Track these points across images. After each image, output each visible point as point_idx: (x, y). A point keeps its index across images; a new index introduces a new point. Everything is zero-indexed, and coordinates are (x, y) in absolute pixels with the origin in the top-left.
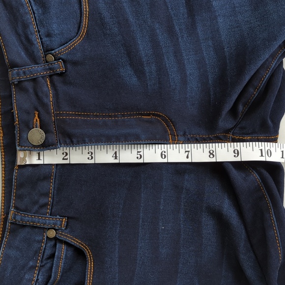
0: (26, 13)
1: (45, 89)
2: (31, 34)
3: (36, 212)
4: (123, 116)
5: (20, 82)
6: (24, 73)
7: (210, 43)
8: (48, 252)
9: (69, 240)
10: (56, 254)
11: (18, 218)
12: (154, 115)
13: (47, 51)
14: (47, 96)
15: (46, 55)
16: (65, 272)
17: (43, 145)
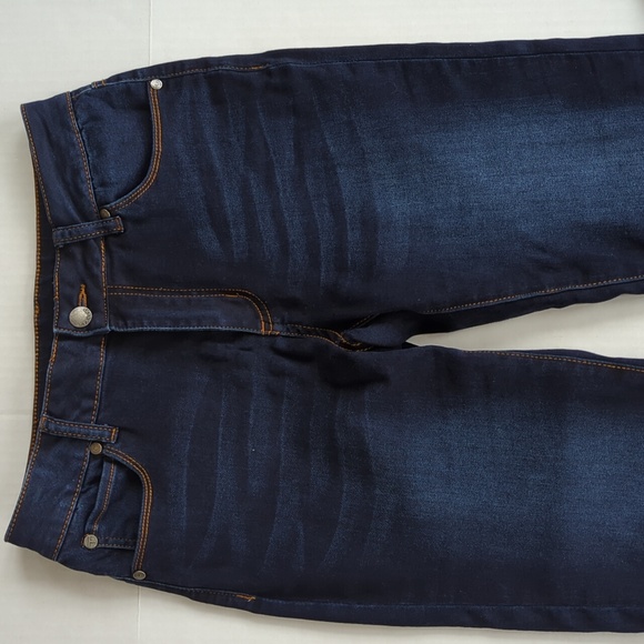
0: (78, 155)
1: (97, 255)
2: (82, 182)
3: (77, 419)
4: (200, 293)
5: (66, 246)
6: (70, 233)
7: (325, 201)
8: (91, 474)
9: (120, 458)
10: (103, 475)
11: (52, 427)
12: (241, 293)
13: (101, 204)
14: (98, 265)
15: (100, 210)
16: (113, 502)
17: (88, 328)
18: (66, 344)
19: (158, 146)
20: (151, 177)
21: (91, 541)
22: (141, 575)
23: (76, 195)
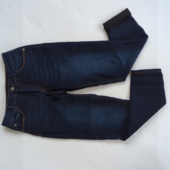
0: (11, 62)
2: (12, 66)
3: (12, 106)
4: (32, 85)
5: (10, 77)
6: (10, 75)
7: (52, 69)
8: (15, 114)
9: (19, 112)
10: (17, 115)
11: (8, 107)
13: (15, 70)
14: (15, 80)
17: (14, 91)
18: (10, 93)
19: (24, 61)
20: (23, 66)
21: (15, 125)
22: (23, 131)
23: (11, 69)
